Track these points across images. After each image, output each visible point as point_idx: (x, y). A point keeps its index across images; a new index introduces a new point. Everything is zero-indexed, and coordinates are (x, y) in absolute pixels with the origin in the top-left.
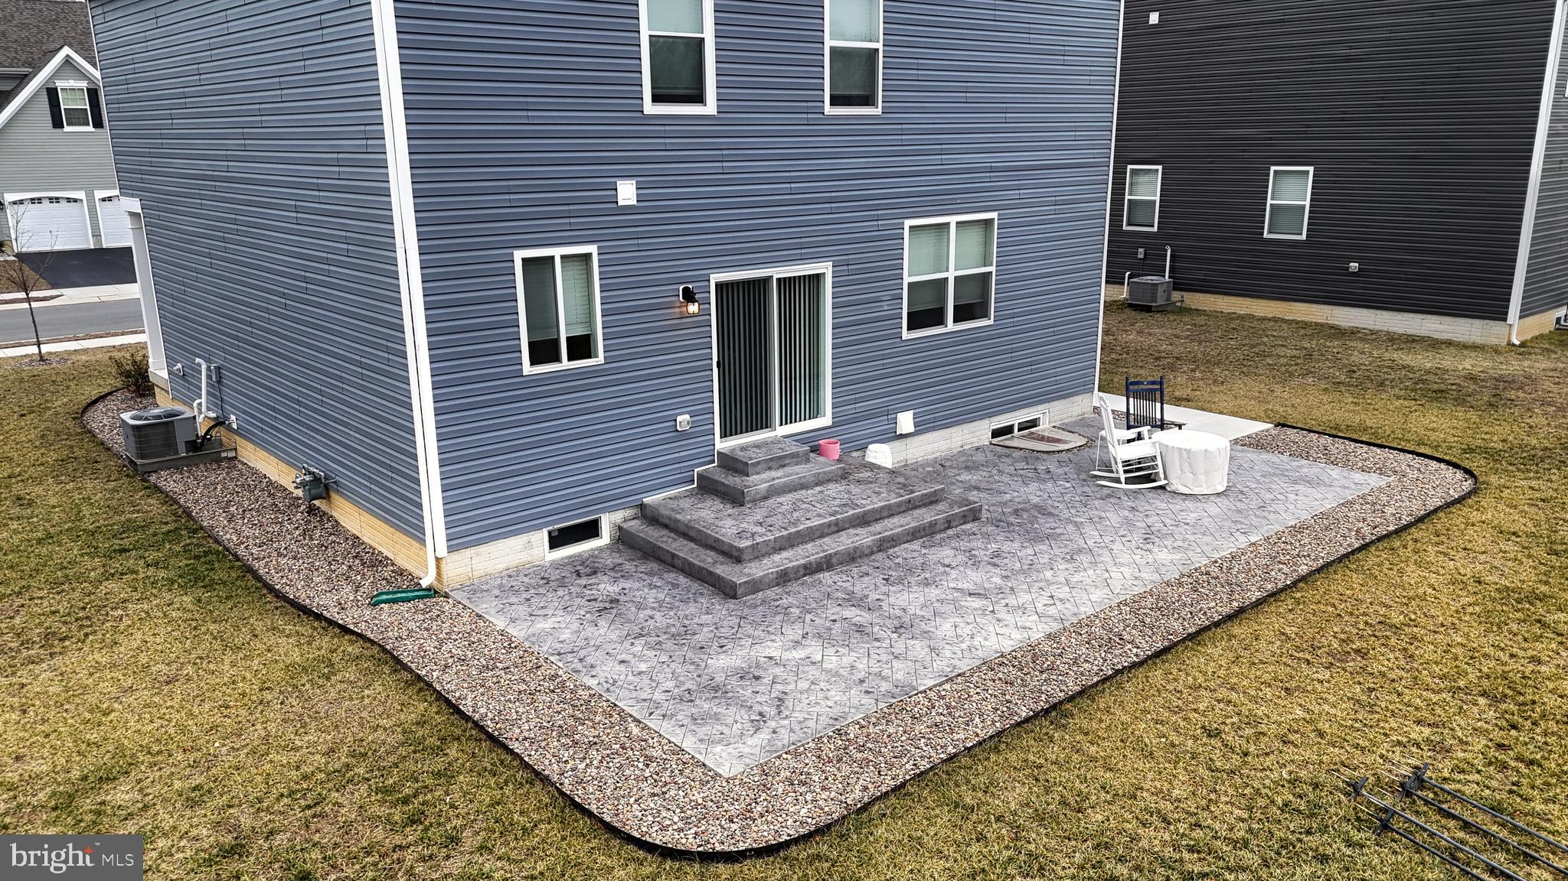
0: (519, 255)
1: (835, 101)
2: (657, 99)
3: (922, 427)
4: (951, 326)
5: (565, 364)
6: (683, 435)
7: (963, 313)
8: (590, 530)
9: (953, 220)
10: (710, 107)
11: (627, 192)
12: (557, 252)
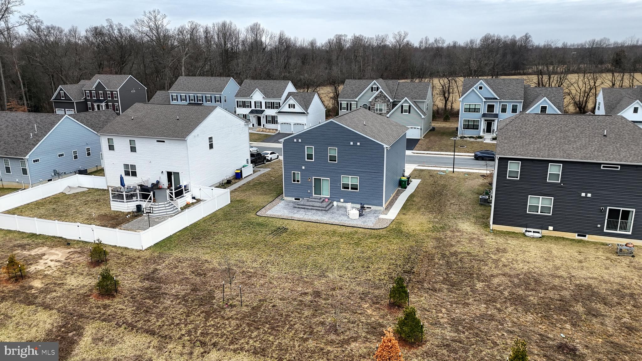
0: (292, 172)
1: (330, 161)
2: (307, 159)
3: (344, 202)
4: (350, 190)
5: (296, 182)
6: (309, 193)
7: (352, 189)
8: (299, 199)
9: (350, 176)
10: (313, 160)
11: (303, 168)
12: (296, 172)
